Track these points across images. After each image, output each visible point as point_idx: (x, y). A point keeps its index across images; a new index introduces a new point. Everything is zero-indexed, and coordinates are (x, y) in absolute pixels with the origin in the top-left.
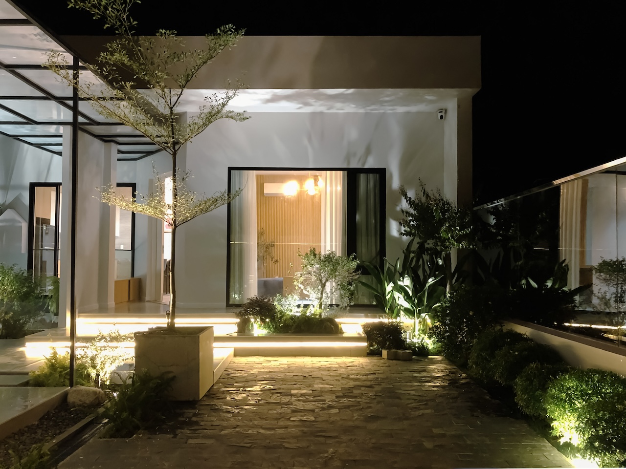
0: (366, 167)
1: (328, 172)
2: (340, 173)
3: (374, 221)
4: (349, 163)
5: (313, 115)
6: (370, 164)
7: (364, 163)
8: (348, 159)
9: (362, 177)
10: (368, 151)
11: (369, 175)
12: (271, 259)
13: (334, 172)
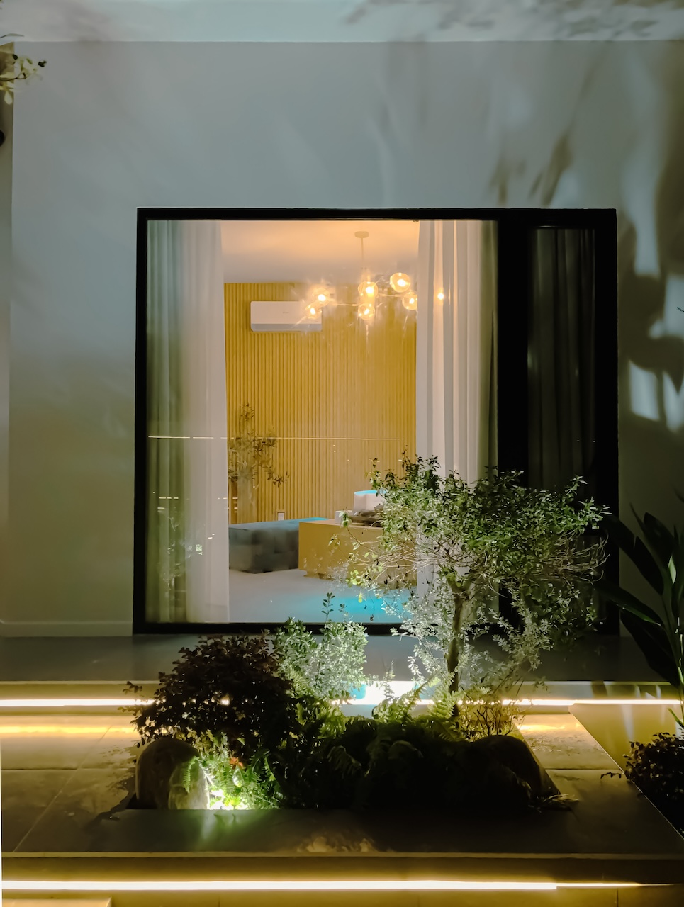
0: (556, 204)
1: (439, 224)
2: (473, 227)
3: (577, 372)
4: (503, 195)
5: (396, 50)
6: (569, 196)
7: (549, 197)
8: (501, 182)
9: (541, 237)
10: (562, 158)
11: (560, 231)
12: (267, 476)
13: (455, 222)
